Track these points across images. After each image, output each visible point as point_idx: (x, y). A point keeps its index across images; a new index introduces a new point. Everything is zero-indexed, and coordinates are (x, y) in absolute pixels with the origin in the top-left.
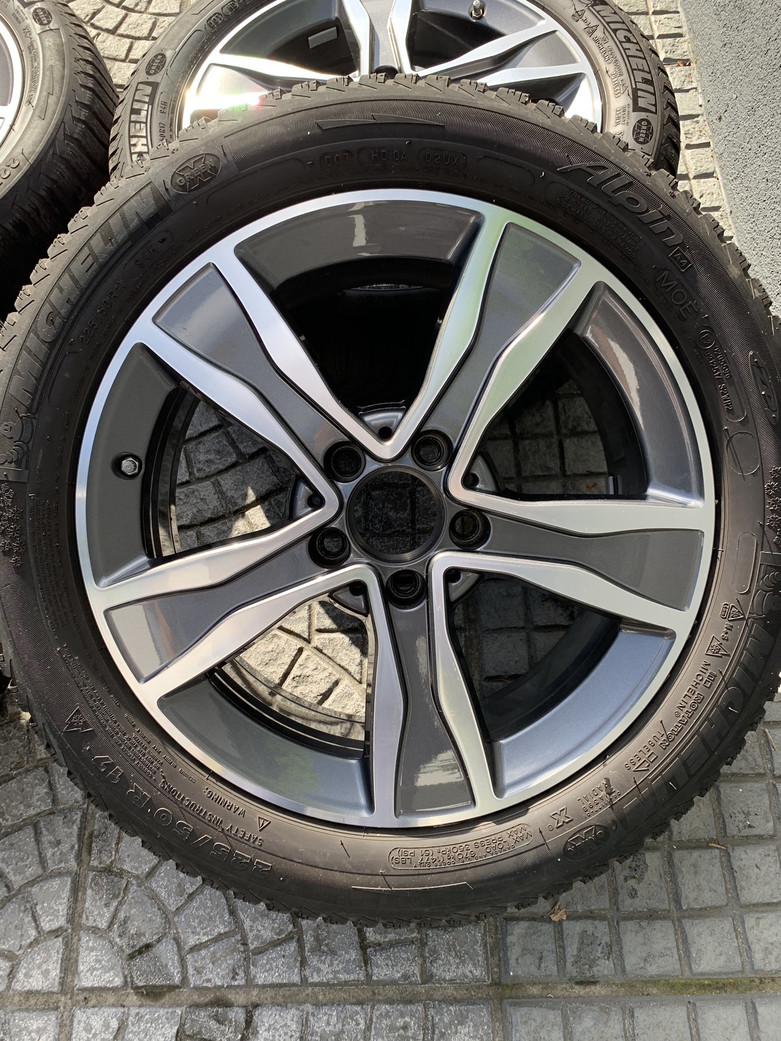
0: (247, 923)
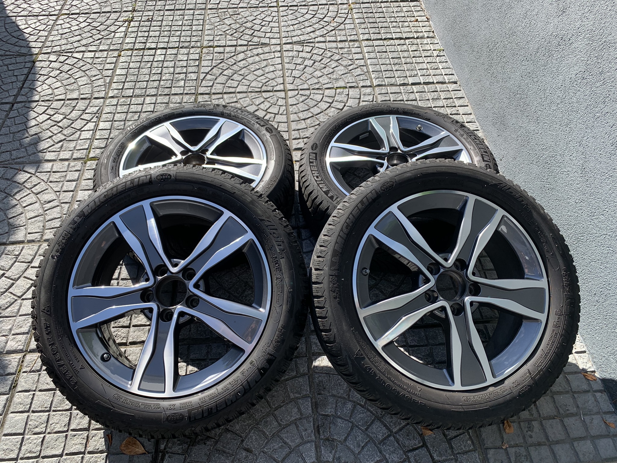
0: (387, 456)
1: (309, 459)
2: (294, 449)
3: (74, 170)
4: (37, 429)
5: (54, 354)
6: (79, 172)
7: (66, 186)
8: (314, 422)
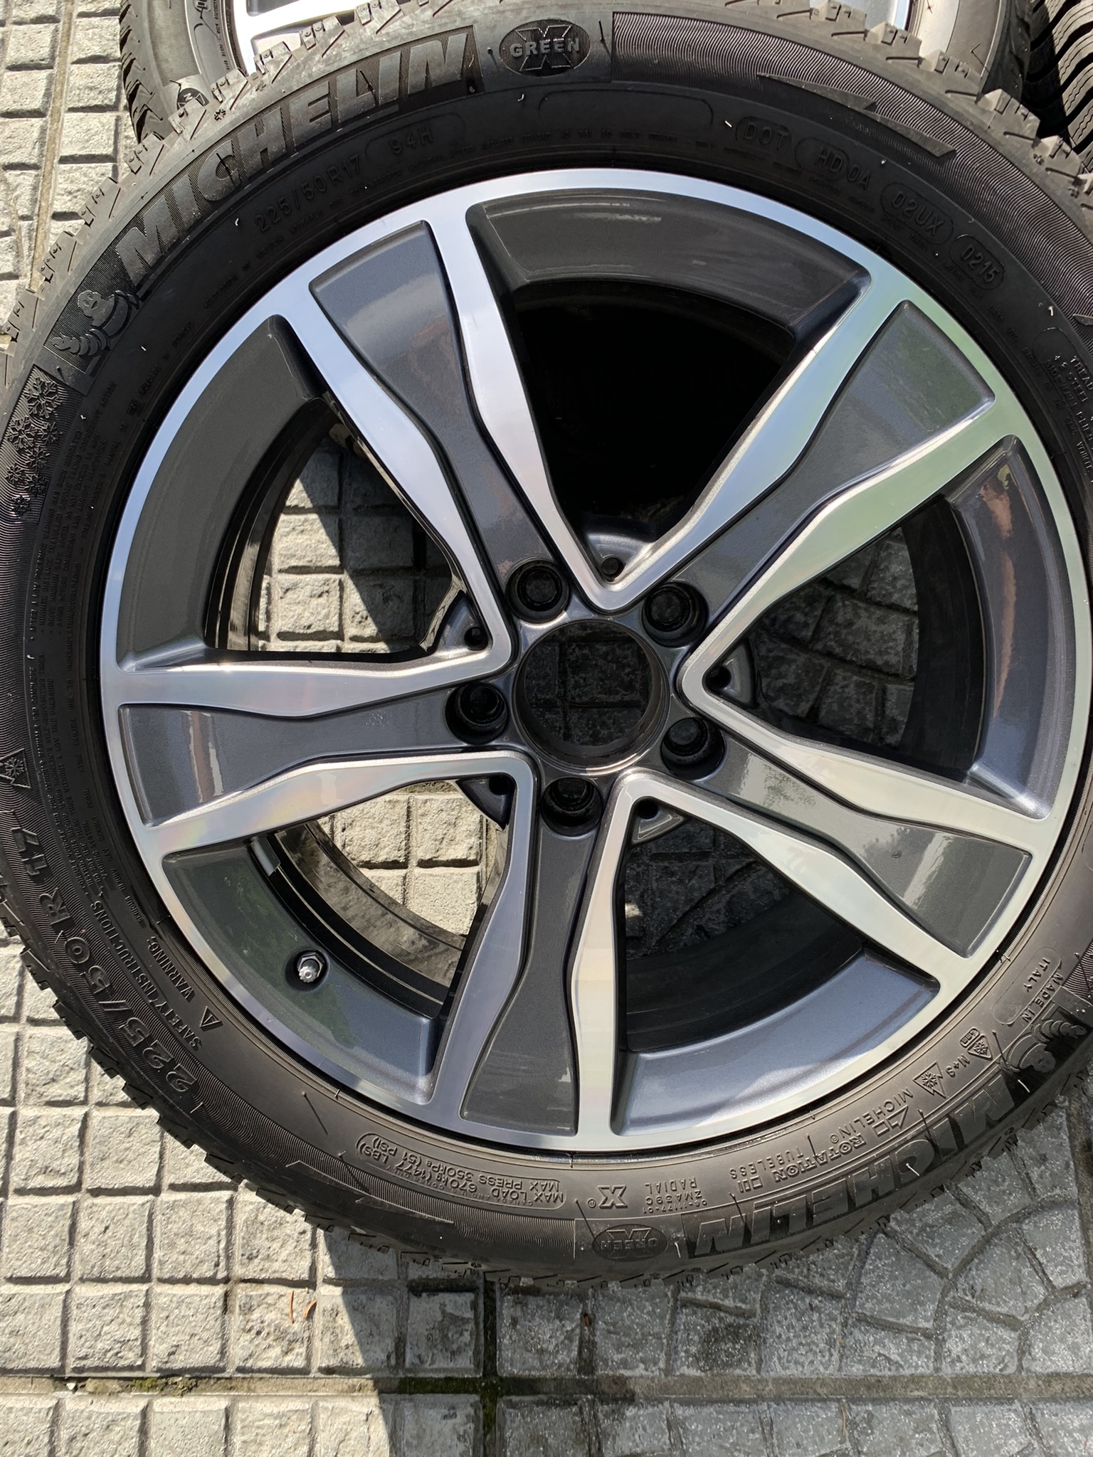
1: (1061, 1273)
2: (999, 1226)
3: (33, 15)
4: (56, 1086)
5: (80, 968)
6: (52, 26)
7: (13, 90)
8: (1070, 1128)
